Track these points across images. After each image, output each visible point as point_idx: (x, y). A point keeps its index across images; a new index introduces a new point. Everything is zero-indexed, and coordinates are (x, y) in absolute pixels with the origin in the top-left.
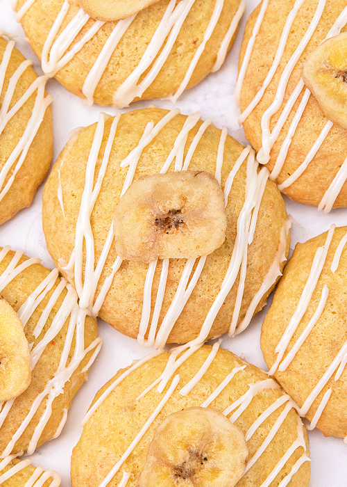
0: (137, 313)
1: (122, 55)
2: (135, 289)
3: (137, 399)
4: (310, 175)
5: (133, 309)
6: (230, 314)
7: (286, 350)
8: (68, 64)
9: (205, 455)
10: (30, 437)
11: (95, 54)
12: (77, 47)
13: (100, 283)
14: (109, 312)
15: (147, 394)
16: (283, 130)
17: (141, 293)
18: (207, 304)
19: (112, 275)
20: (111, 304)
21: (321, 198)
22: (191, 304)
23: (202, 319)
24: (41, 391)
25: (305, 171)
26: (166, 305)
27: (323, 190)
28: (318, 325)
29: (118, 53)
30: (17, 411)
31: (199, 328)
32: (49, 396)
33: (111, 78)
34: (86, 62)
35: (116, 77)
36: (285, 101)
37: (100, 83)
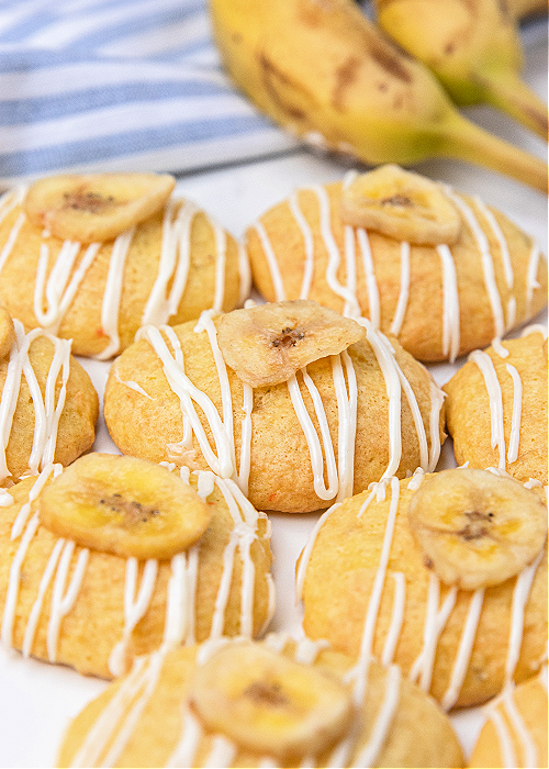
0: (300, 450)
1: (135, 271)
2: (285, 422)
3: (358, 516)
4: (416, 307)
5: (294, 445)
6: (413, 431)
7: (505, 438)
8: (72, 304)
9: (487, 512)
10: (239, 607)
11: (103, 277)
12: (79, 275)
13: (236, 436)
14: (264, 470)
15: (368, 508)
16: (359, 277)
17: (296, 424)
18: (382, 416)
19: (248, 418)
20: (262, 455)
21: (441, 328)
22: (362, 420)
23: (384, 435)
24: (226, 543)
25: (409, 303)
26: (333, 427)
27: (439, 316)
28: (526, 396)
29: (129, 270)
30: (206, 567)
31: (386, 451)
32: (240, 549)
33: (133, 298)
34: (95, 289)
35: (138, 295)
36: (342, 254)
37: (121, 307)
